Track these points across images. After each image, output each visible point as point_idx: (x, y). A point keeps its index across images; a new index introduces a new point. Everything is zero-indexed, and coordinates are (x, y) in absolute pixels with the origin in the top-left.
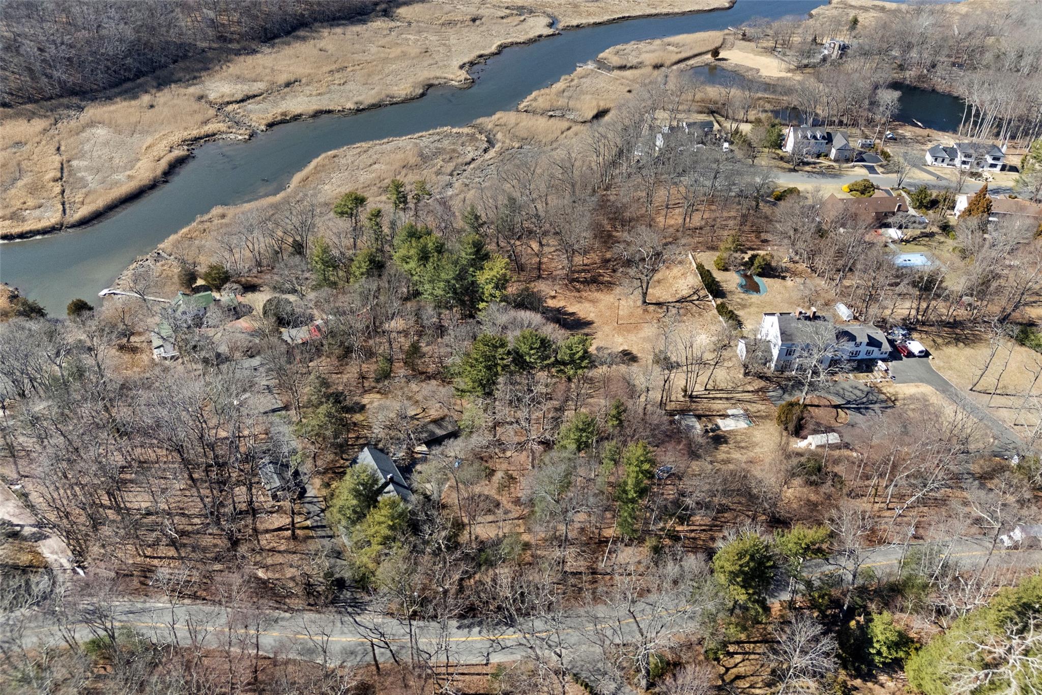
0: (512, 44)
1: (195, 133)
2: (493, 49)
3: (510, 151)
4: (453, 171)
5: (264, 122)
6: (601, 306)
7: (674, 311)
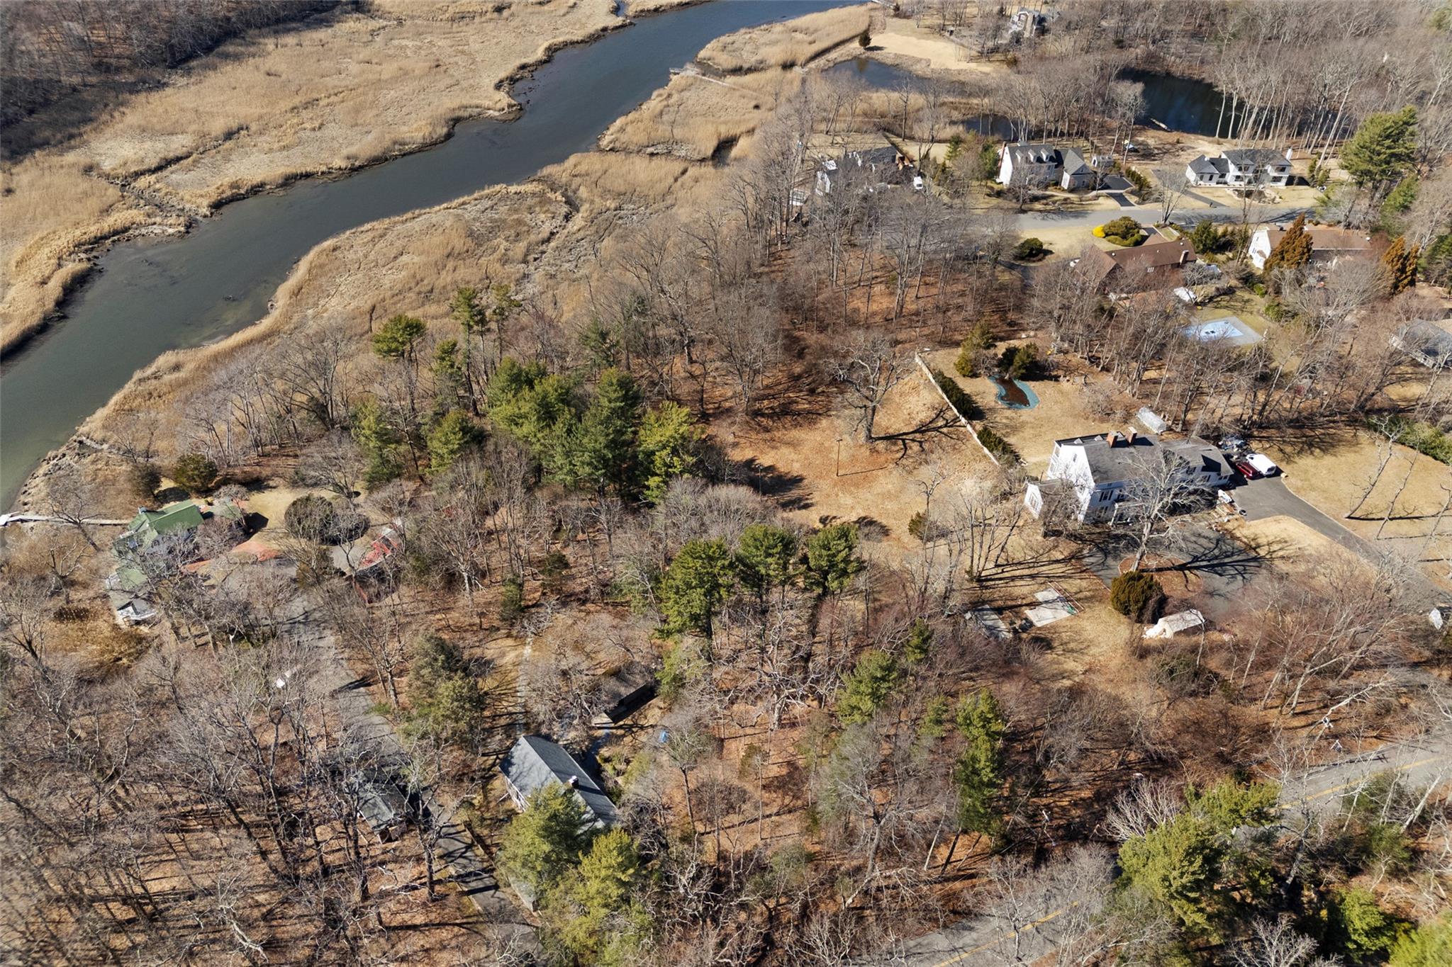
0: (566, 44)
1: (93, 230)
2: (540, 54)
3: (605, 216)
4: (526, 255)
5: (205, 202)
6: (806, 449)
7: (916, 447)
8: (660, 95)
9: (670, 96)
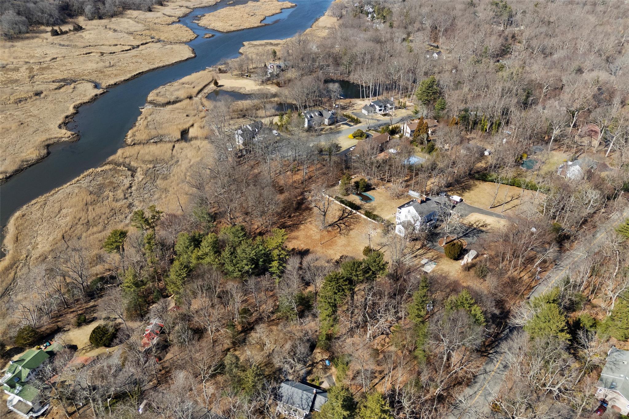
0: (81, 104)
2: (71, 111)
3: (150, 171)
4: (125, 195)
7: (343, 226)
8: (141, 119)
9: (146, 118)
